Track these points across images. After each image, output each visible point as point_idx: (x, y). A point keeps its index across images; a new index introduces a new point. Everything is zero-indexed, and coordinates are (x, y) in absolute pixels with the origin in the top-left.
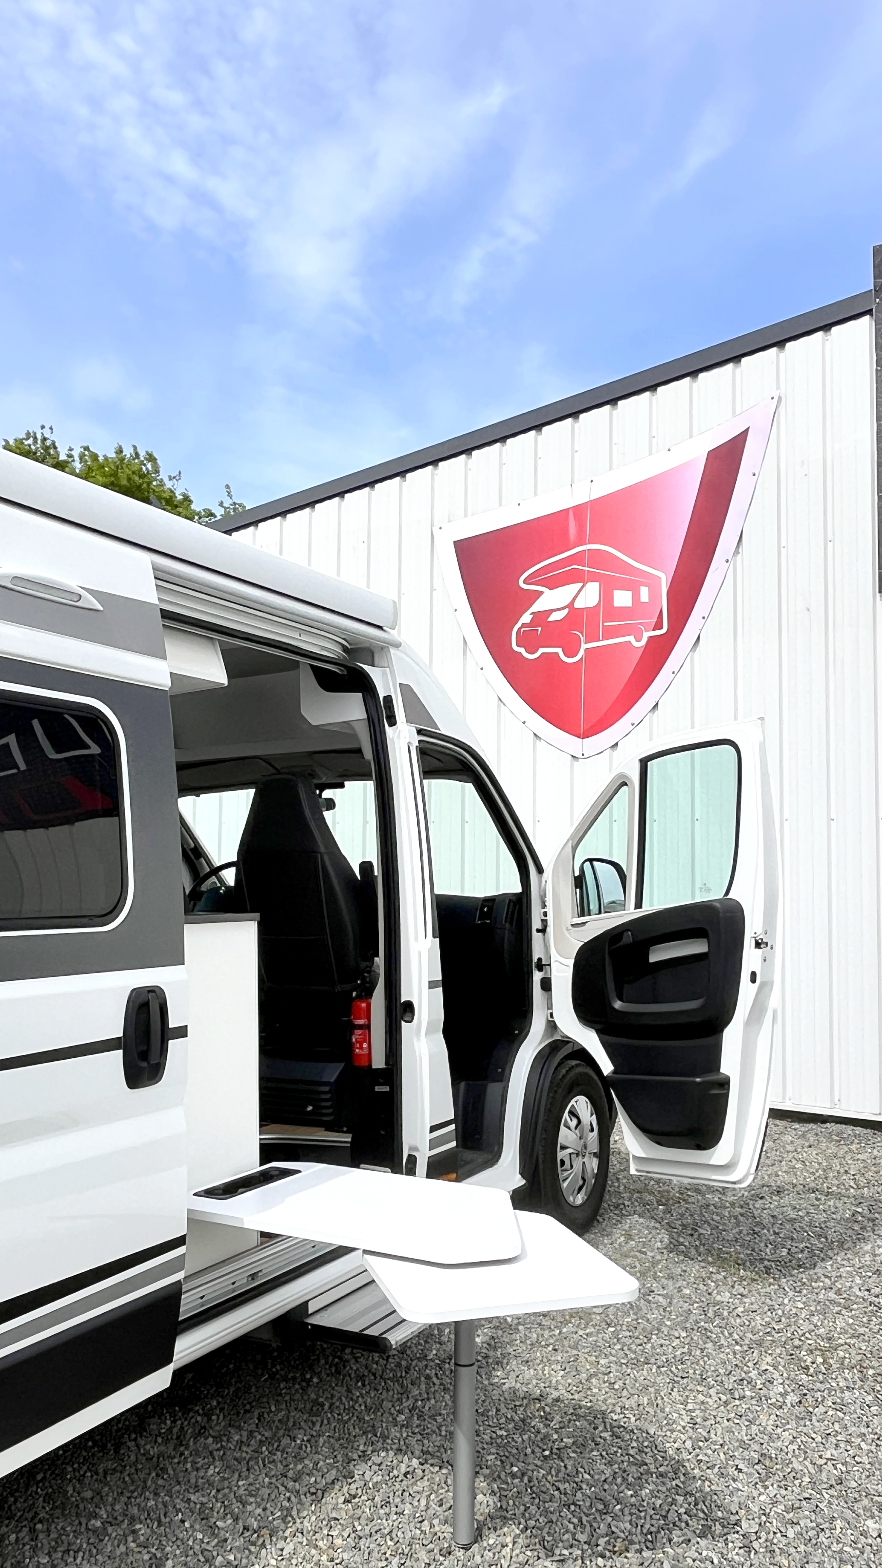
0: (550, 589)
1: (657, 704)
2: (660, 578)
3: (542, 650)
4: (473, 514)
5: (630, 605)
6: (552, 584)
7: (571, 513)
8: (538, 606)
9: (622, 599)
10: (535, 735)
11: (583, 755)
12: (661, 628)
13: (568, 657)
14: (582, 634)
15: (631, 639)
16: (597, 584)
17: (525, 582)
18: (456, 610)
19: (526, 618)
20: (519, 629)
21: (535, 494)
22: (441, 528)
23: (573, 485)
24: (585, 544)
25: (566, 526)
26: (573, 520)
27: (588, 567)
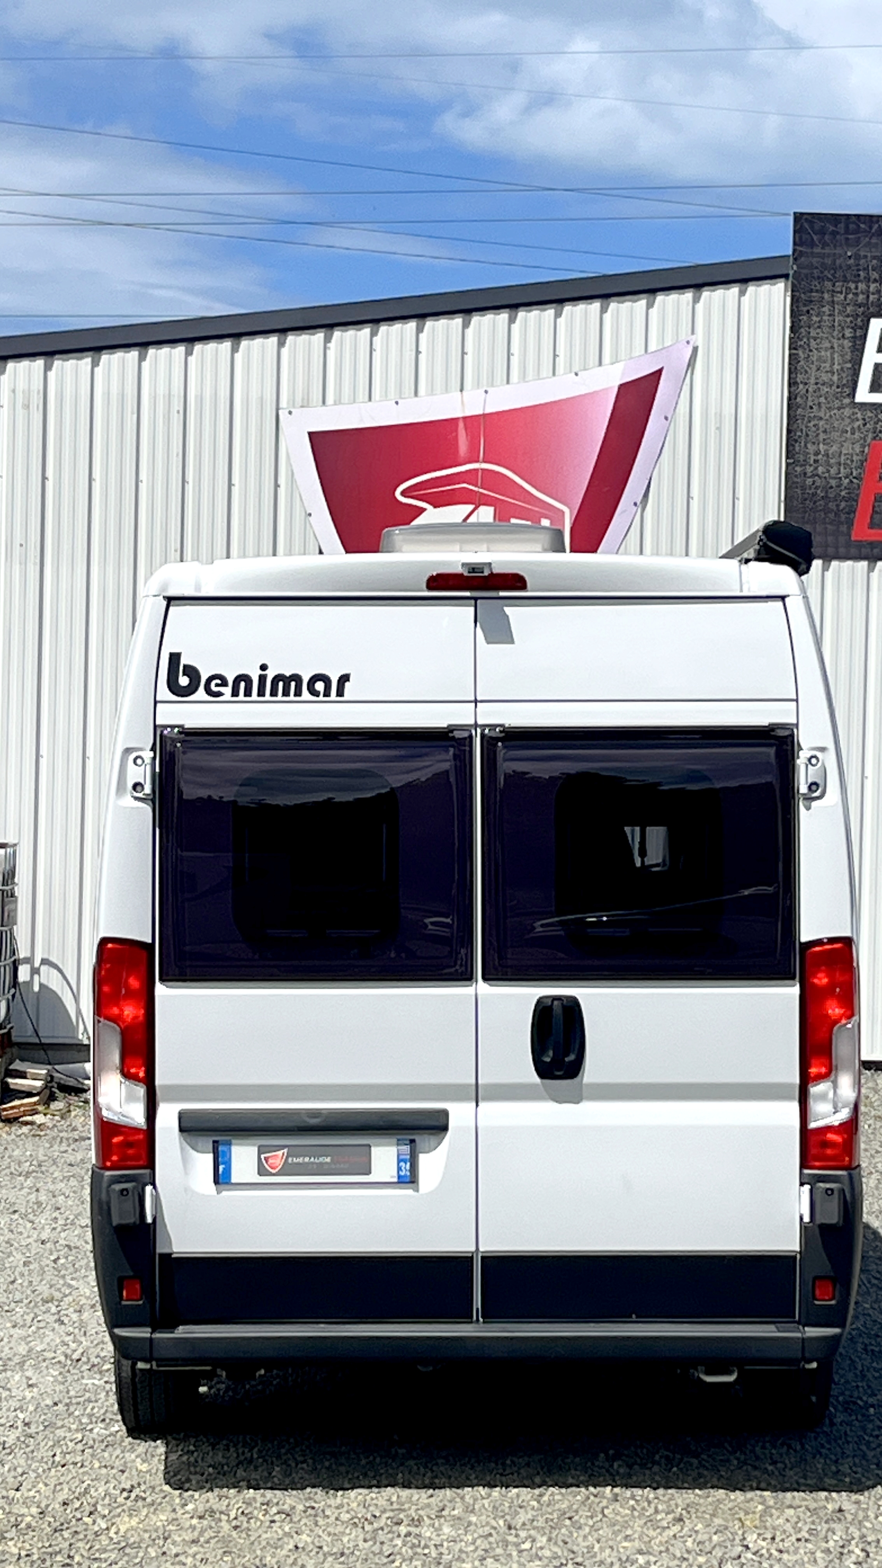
0: (435, 507)
2: (563, 513)
6: (438, 502)
7: (461, 425)
16: (491, 509)
17: (403, 493)
18: (310, 515)
21: (416, 394)
22: (290, 413)
23: (464, 392)
24: (477, 461)
25: (456, 438)
26: (464, 431)
27: (481, 487)
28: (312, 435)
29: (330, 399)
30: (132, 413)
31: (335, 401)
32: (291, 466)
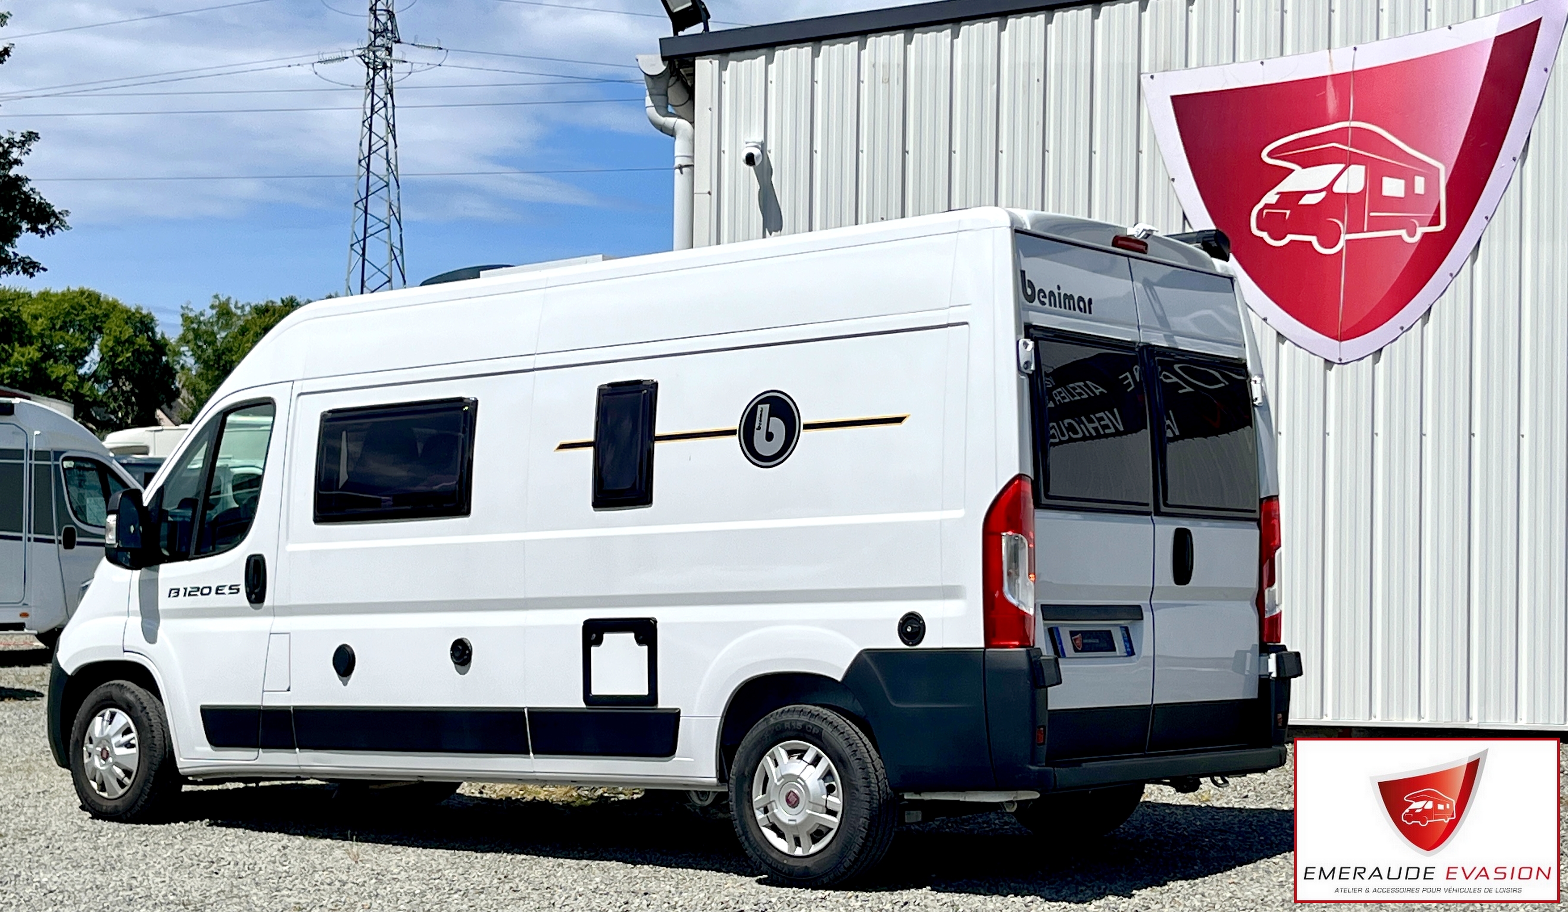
0: (1304, 167)
1: (1430, 308)
2: (1439, 170)
3: (1290, 237)
4: (1198, 67)
5: (1401, 194)
6: (1306, 162)
7: (1330, 83)
8: (1287, 185)
9: (1393, 187)
10: (1278, 334)
11: (1340, 360)
12: (1438, 224)
13: (1326, 248)
14: (1343, 222)
15: (1403, 233)
16: (1362, 168)
17: (1271, 155)
18: (1173, 180)
19: (1271, 197)
20: (1261, 211)
21: (1282, 54)
22: (1152, 77)
23: (1332, 50)
24: (1347, 120)
25: (1324, 98)
26: (1332, 90)
27: (1352, 146)
28: (1174, 99)
29: (1193, 61)
30: (992, 84)
31: (1198, 64)
32: (1153, 129)
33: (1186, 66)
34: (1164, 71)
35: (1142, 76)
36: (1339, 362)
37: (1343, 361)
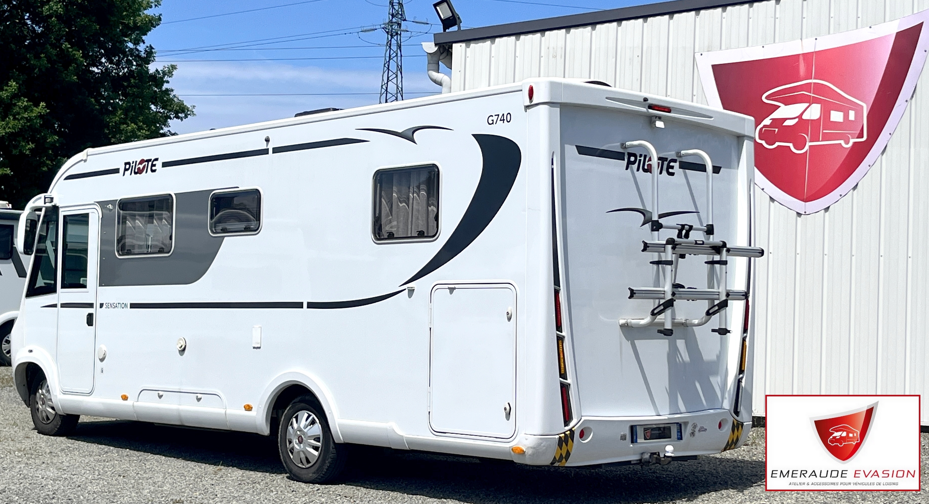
0: (786, 105)
1: (858, 184)
2: (862, 107)
3: (777, 144)
4: (727, 49)
5: (841, 120)
6: (787, 102)
7: (801, 58)
8: (776, 115)
9: (836, 116)
10: (770, 197)
11: (805, 212)
12: (862, 137)
13: (798, 150)
14: (808, 136)
15: (842, 142)
16: (819, 106)
17: (767, 98)
19: (767, 121)
20: (761, 129)
21: (774, 42)
22: (701, 55)
23: (803, 40)
24: (811, 79)
25: (798, 66)
26: (802, 61)
27: (813, 94)
28: (714, 67)
29: (725, 45)
30: (613, 58)
32: (701, 83)
33: (721, 48)
34: (708, 51)
35: (696, 54)
36: (804, 214)
37: (806, 214)
